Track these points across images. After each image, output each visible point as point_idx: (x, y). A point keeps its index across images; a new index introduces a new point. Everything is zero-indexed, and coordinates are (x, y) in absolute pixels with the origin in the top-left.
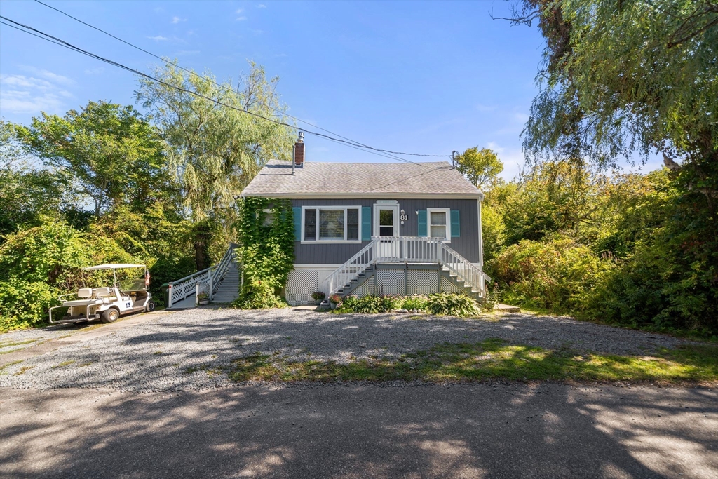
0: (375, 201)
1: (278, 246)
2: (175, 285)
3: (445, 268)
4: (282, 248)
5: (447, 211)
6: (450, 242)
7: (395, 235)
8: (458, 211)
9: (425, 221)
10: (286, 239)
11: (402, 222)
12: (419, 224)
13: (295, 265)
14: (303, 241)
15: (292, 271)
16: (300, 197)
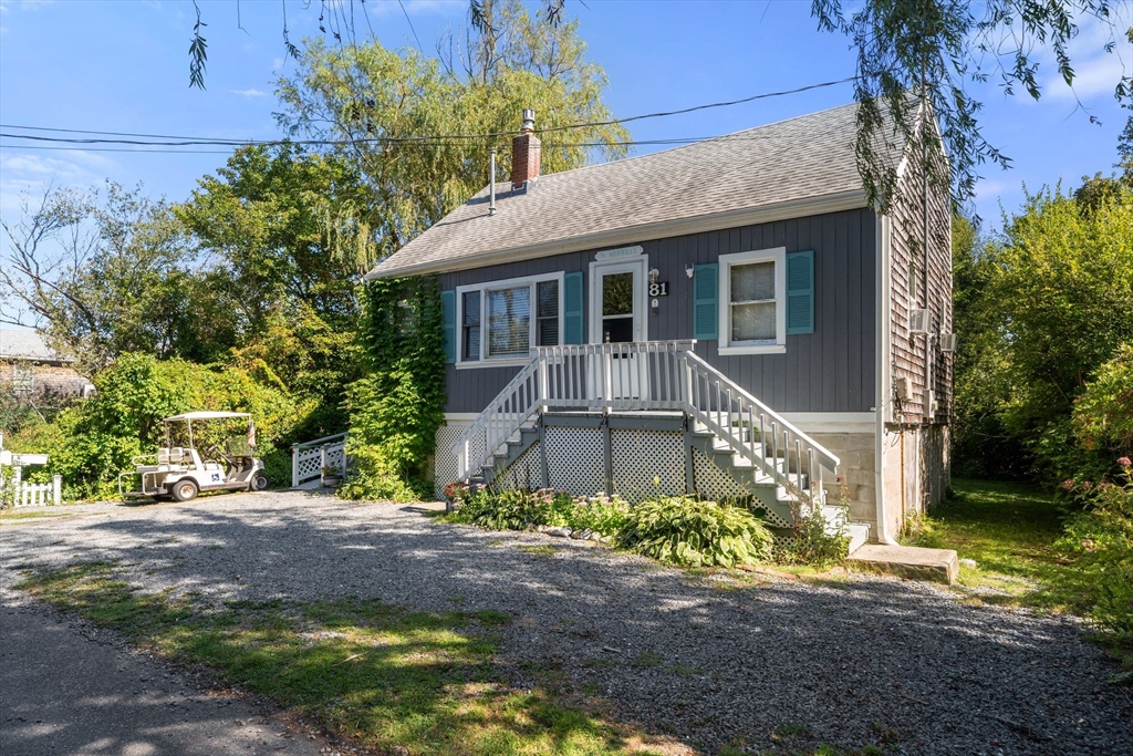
0: (590, 254)
1: (409, 375)
2: (301, 451)
3: (700, 428)
4: (417, 379)
5: (778, 256)
6: (782, 350)
7: (636, 339)
8: (810, 254)
9: (713, 292)
10: (424, 360)
11: (655, 303)
12: (697, 302)
13: (448, 416)
14: (460, 365)
15: (442, 428)
16: (454, 268)
